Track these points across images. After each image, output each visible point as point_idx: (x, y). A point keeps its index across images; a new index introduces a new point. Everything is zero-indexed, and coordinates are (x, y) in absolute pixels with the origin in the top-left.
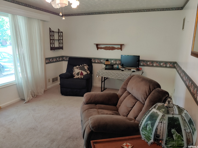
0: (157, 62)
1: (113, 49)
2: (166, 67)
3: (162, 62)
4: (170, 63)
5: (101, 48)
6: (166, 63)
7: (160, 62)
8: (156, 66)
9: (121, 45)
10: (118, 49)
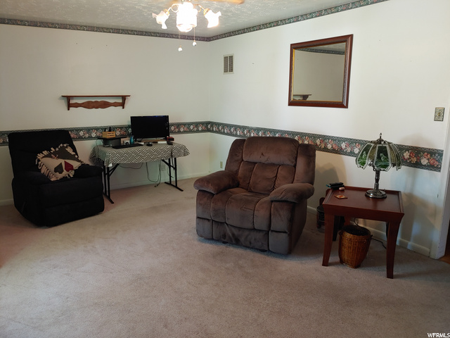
0: (184, 124)
1: (105, 105)
2: (198, 131)
3: (192, 124)
4: (202, 123)
5: (77, 105)
6: (197, 124)
7: (190, 124)
8: (185, 132)
9: (124, 98)
10: (115, 105)
